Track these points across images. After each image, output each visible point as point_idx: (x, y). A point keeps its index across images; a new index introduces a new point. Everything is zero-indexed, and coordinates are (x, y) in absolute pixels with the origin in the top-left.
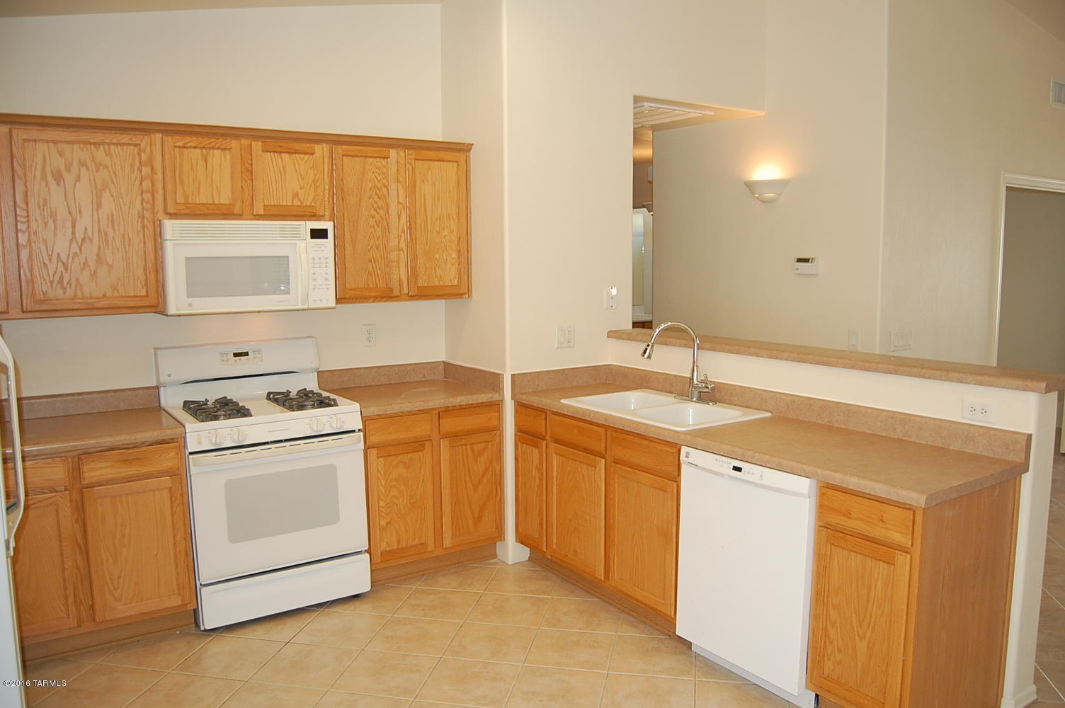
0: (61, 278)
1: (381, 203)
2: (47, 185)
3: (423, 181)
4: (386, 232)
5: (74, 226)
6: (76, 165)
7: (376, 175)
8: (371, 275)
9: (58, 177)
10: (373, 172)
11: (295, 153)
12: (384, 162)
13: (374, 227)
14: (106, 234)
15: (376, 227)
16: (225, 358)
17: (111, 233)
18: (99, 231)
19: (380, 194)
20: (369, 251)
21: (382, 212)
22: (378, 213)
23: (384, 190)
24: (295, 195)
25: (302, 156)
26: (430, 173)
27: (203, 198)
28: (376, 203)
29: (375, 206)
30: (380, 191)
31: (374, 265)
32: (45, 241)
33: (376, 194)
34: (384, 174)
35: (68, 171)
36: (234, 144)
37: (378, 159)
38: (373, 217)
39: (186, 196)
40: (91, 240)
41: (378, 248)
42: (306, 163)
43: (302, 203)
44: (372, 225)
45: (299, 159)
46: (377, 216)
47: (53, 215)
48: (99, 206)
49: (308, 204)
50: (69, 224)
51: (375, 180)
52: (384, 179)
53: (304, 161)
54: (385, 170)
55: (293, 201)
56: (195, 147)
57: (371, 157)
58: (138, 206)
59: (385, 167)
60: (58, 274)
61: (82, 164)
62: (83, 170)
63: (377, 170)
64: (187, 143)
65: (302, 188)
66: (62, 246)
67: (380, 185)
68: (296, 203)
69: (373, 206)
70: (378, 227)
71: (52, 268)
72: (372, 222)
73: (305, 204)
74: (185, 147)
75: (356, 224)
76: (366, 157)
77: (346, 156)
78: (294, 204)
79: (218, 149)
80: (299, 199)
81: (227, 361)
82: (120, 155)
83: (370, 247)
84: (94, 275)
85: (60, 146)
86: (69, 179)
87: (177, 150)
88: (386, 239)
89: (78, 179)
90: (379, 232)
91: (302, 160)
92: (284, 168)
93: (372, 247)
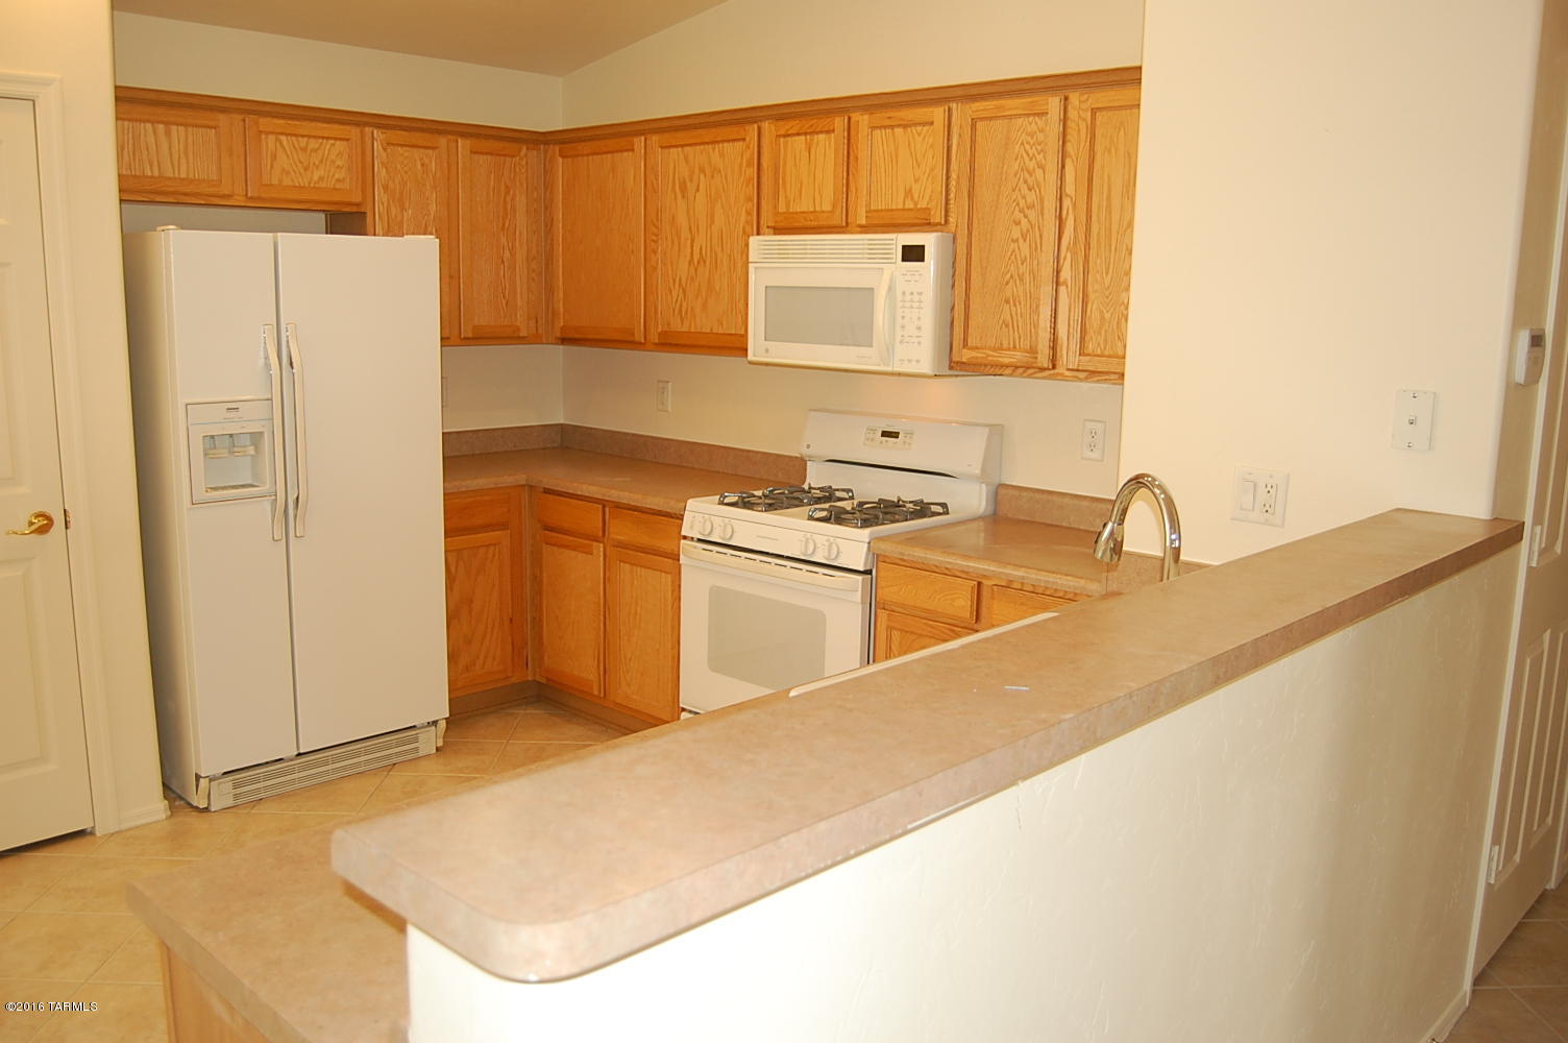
0: (681, 305)
1: (1031, 197)
2: (676, 199)
3: (1110, 151)
4: (1036, 249)
5: (692, 247)
6: (697, 171)
7: (1028, 147)
8: (1007, 326)
9: (684, 188)
10: (1022, 144)
11: (910, 126)
12: (1040, 122)
13: (1017, 240)
14: (716, 255)
15: (1021, 241)
16: (871, 436)
17: (720, 254)
18: (711, 251)
19: (1030, 181)
20: (1007, 283)
21: (1032, 214)
22: (1026, 217)
23: (1039, 172)
24: (909, 193)
25: (919, 128)
26: (1122, 133)
27: (804, 205)
28: (1024, 197)
29: (1022, 203)
30: (1031, 176)
31: (1013, 308)
32: (672, 263)
33: (1026, 182)
34: (1040, 144)
35: (691, 181)
36: (839, 122)
37: (1031, 119)
38: (1018, 223)
39: (788, 205)
40: (705, 262)
41: (1021, 280)
42: (924, 139)
43: (916, 204)
44: (1015, 238)
45: (916, 135)
46: (1024, 221)
47: (678, 235)
48: (713, 222)
49: (925, 206)
50: (689, 241)
51: (1024, 154)
52: (1039, 154)
53: (922, 136)
54: (1041, 137)
55: (904, 204)
56: (798, 134)
57: (1020, 116)
58: (743, 218)
59: (1042, 131)
60: (678, 304)
61: (702, 170)
62: (702, 176)
63: (1029, 139)
64: (788, 130)
65: (916, 181)
66: (683, 268)
67: (1031, 165)
68: (910, 205)
69: (1018, 204)
70: (1025, 241)
71: (674, 294)
72: (1016, 234)
73: (919, 206)
74: (789, 135)
75: (989, 236)
76: (1010, 117)
77: (982, 119)
78: (906, 207)
79: (821, 132)
80: (912, 198)
81: (873, 440)
82: (731, 157)
83: (1009, 276)
84: (705, 306)
85: (687, 149)
86: (691, 187)
87: (782, 140)
88: (1035, 262)
89: (698, 190)
90: (1025, 249)
91: (919, 135)
92: (897, 149)
93: (1012, 277)
